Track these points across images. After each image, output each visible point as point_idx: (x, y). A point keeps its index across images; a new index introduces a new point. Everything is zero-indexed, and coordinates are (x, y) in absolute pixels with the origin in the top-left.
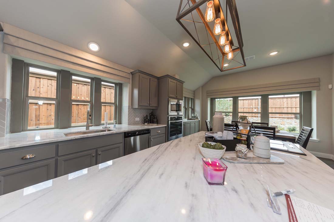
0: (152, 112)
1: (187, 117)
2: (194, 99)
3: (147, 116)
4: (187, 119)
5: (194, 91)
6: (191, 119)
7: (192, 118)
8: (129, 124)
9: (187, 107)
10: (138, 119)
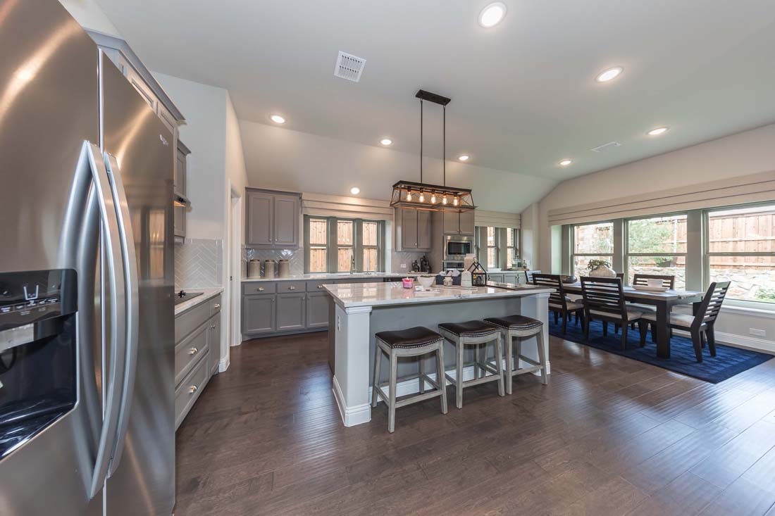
0: (424, 257)
1: (500, 266)
2: (520, 230)
3: (416, 261)
4: (500, 269)
5: (521, 215)
6: (510, 270)
7: (514, 268)
8: (393, 272)
9: (499, 247)
10: (404, 266)
